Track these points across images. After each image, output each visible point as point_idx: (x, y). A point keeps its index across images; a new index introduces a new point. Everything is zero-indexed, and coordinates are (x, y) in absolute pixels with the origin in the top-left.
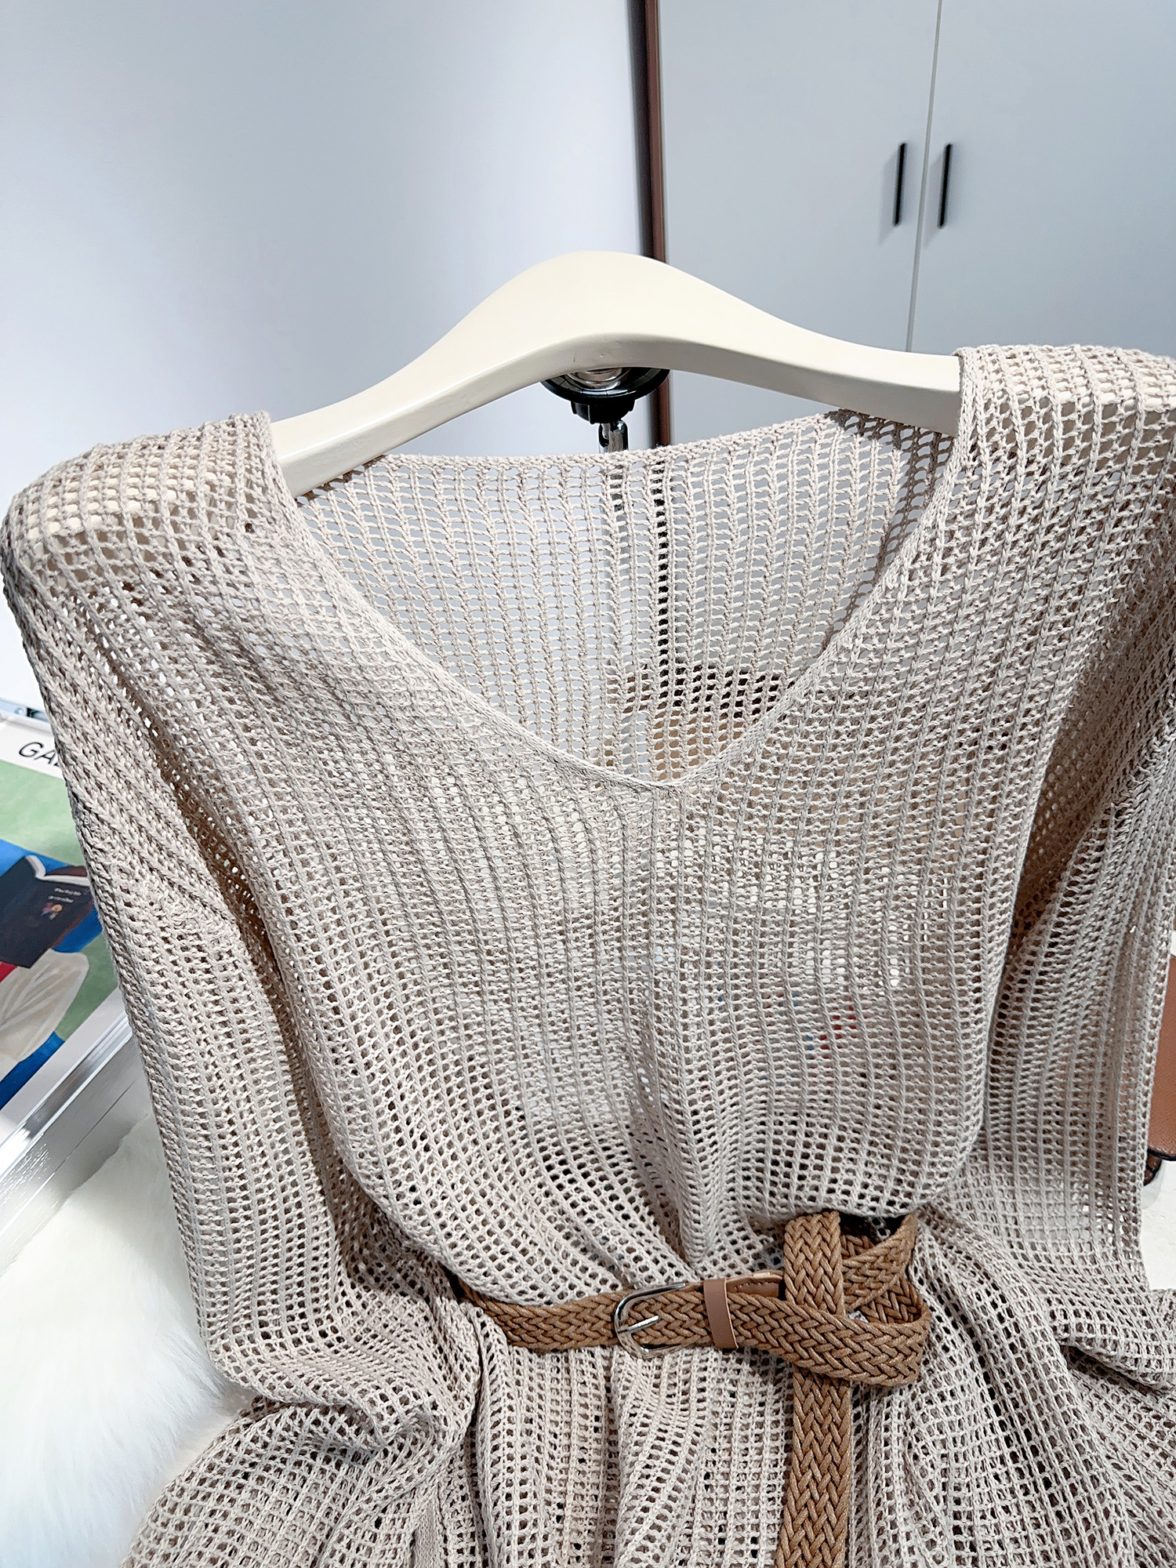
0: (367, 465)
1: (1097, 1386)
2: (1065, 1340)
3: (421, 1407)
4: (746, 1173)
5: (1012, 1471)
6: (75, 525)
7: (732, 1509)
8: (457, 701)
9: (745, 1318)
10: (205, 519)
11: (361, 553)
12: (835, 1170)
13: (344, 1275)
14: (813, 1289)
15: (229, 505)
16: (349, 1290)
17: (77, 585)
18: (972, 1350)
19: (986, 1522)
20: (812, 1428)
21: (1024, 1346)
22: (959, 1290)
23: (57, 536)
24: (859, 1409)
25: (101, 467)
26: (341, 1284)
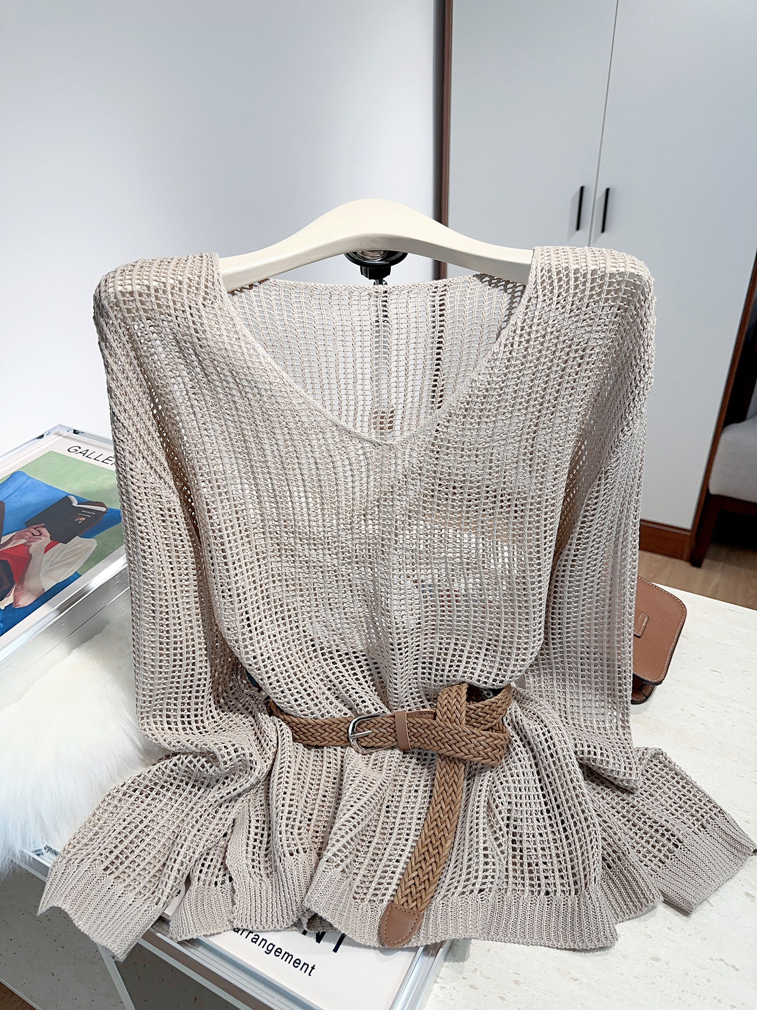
0: (260, 282)
1: (599, 788)
2: (581, 759)
3: (244, 754)
4: (424, 665)
5: (546, 817)
6: (129, 288)
7: (398, 821)
8: (292, 390)
9: (415, 731)
10: (186, 293)
11: (254, 322)
12: (467, 663)
13: (212, 702)
14: (450, 716)
15: (197, 289)
16: (213, 710)
17: (126, 315)
18: (532, 759)
19: (530, 839)
20: (443, 785)
21: (557, 754)
22: (526, 727)
23: (121, 292)
24: (470, 781)
25: (142, 267)
26: (210, 706)
